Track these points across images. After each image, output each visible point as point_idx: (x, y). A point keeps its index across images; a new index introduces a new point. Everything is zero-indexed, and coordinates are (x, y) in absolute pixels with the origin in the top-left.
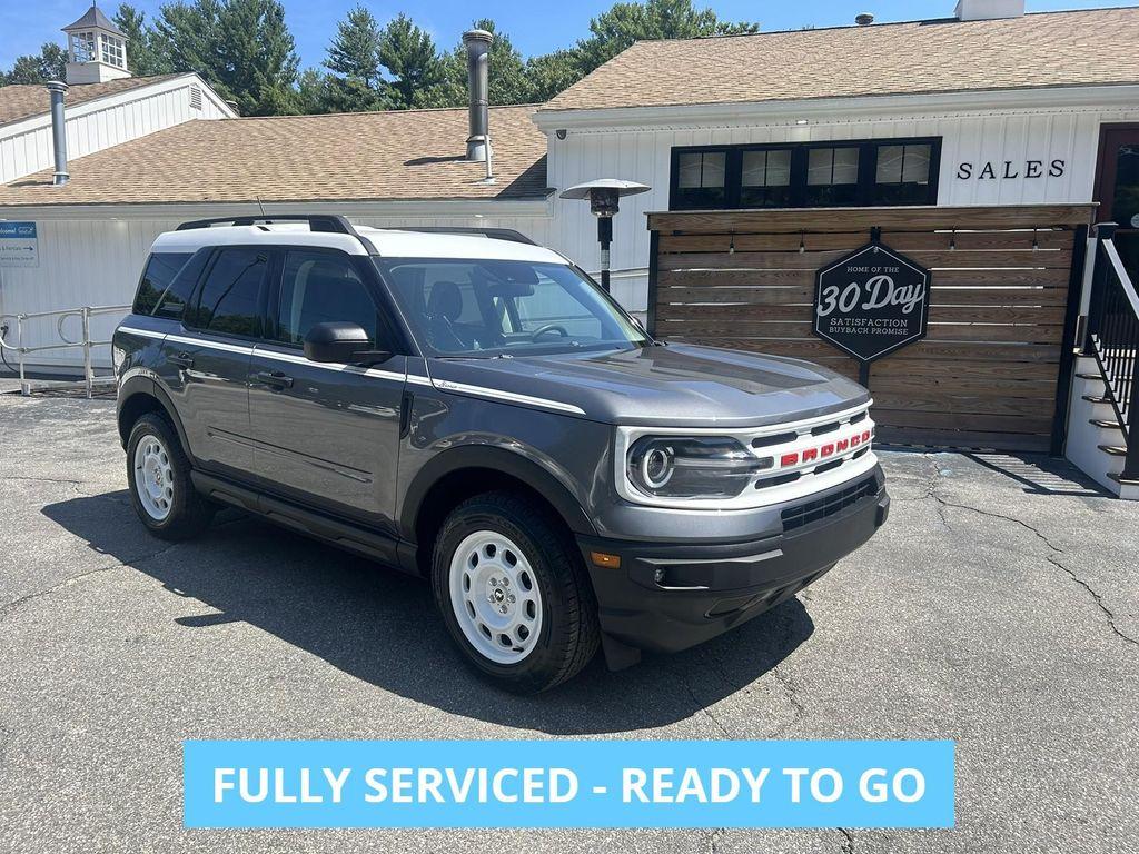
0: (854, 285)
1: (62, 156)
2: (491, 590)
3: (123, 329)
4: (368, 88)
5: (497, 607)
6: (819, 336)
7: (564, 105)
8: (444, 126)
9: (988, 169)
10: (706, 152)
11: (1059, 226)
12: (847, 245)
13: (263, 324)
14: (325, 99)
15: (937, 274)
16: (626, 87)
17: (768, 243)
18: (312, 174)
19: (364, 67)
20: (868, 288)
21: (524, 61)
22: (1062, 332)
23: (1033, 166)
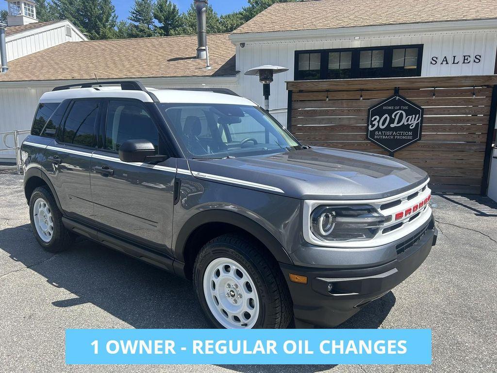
0: (386, 115)
1: (4, 59)
2: (227, 290)
3: (26, 143)
4: (149, 29)
5: (231, 300)
6: (370, 140)
7: (244, 31)
8: (186, 43)
9: (445, 60)
10: (311, 53)
11: (485, 86)
12: (382, 96)
13: (98, 139)
14: (130, 34)
15: (426, 110)
16: (272, 23)
17: (345, 95)
18: (124, 66)
19: (147, 20)
20: (393, 117)
21: (219, 17)
22: (486, 137)
23: (466, 58)
